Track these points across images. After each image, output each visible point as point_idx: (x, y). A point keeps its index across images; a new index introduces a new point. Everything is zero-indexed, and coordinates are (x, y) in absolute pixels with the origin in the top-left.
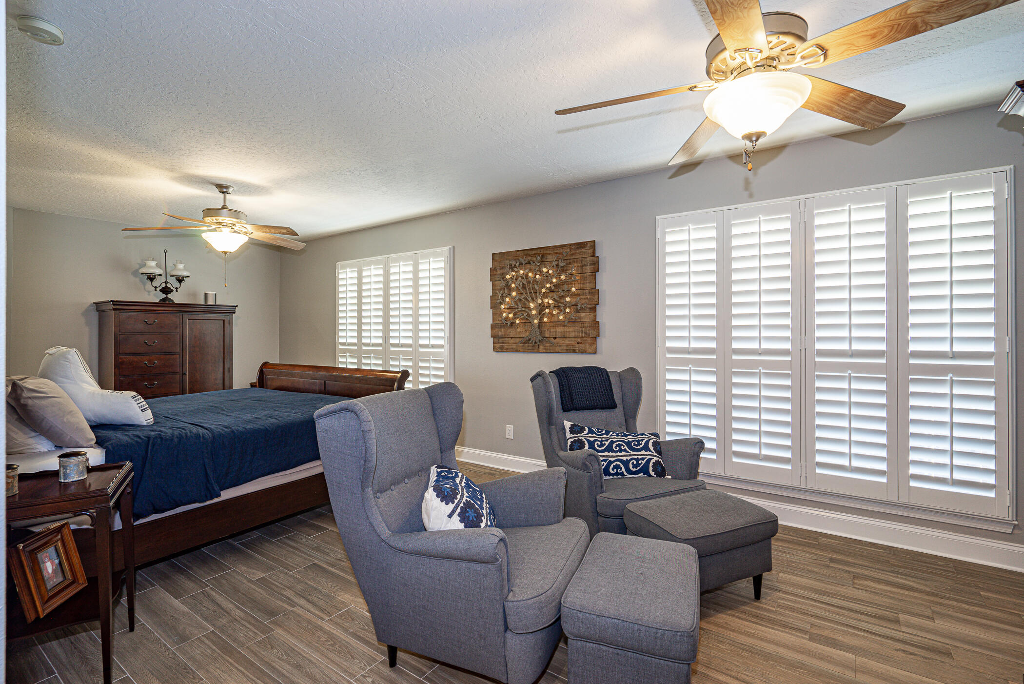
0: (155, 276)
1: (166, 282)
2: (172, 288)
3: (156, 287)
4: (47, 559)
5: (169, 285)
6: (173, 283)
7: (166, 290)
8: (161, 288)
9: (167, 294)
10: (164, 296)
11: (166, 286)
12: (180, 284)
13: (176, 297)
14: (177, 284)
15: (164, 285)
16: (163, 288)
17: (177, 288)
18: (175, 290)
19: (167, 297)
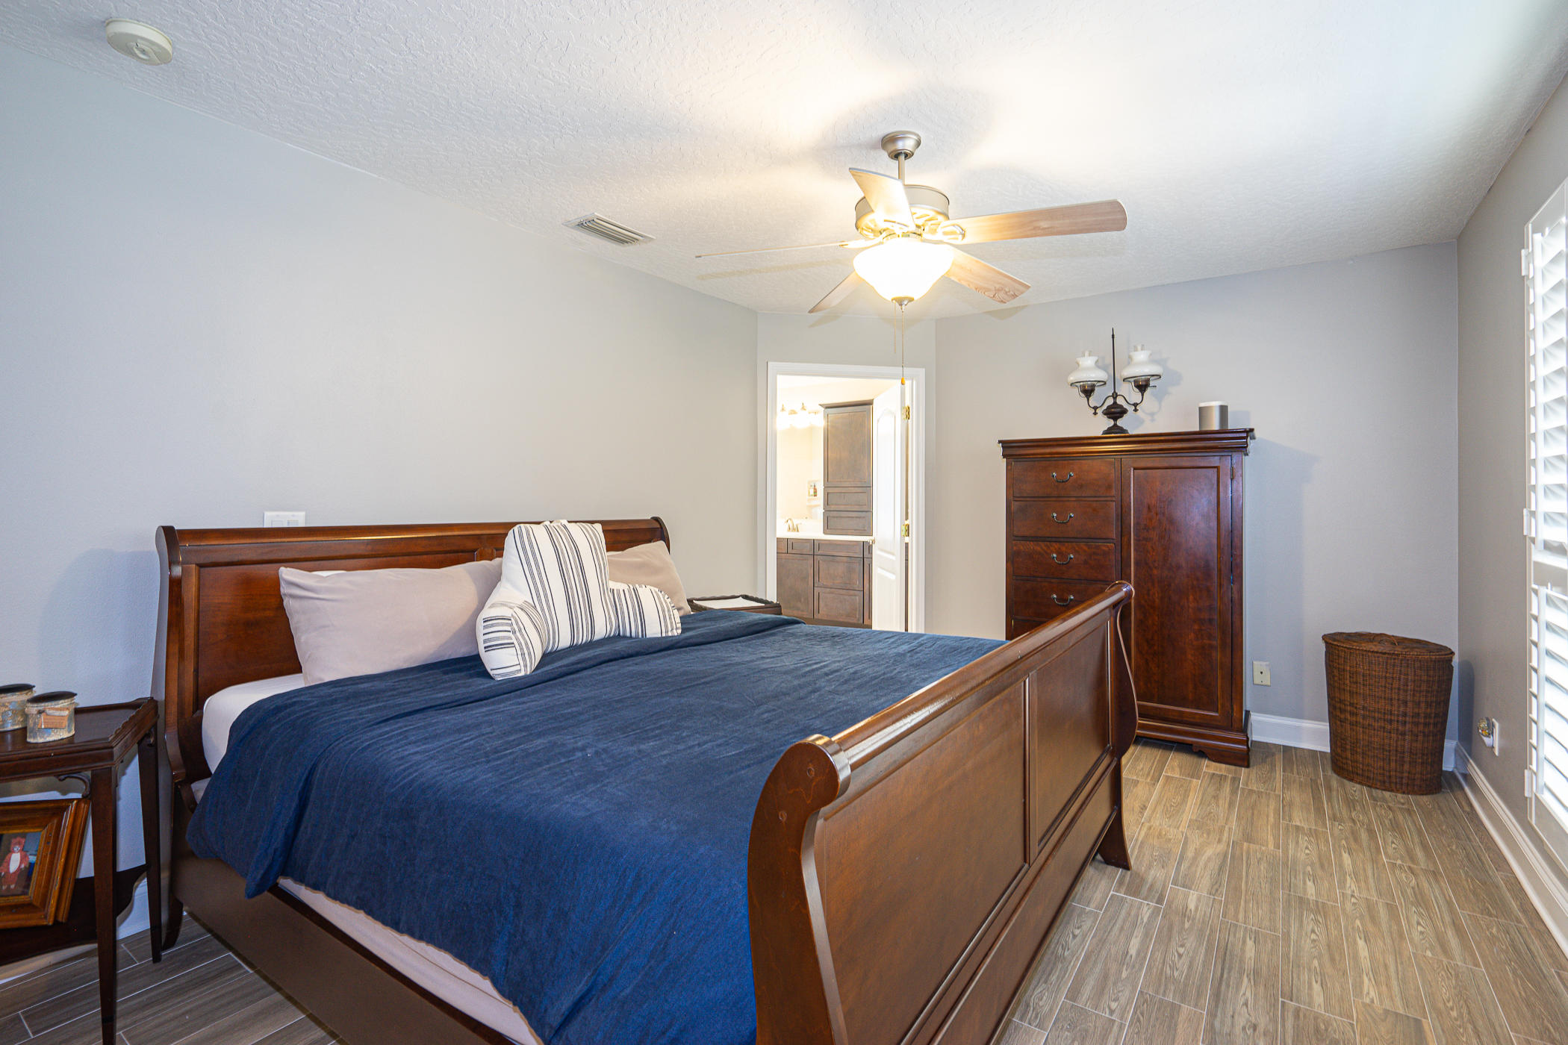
0: (1094, 386)
1: (1115, 396)
2: (1126, 406)
3: (1095, 408)
4: (17, 848)
5: (1120, 401)
6: (1129, 394)
7: (1115, 412)
8: (1105, 407)
9: (1115, 419)
10: (1111, 423)
11: (1115, 403)
12: (1143, 395)
13: (1134, 424)
14: (1135, 396)
15: (1110, 402)
16: (1109, 407)
17: (1135, 405)
18: (1130, 409)
19: (1115, 425)
